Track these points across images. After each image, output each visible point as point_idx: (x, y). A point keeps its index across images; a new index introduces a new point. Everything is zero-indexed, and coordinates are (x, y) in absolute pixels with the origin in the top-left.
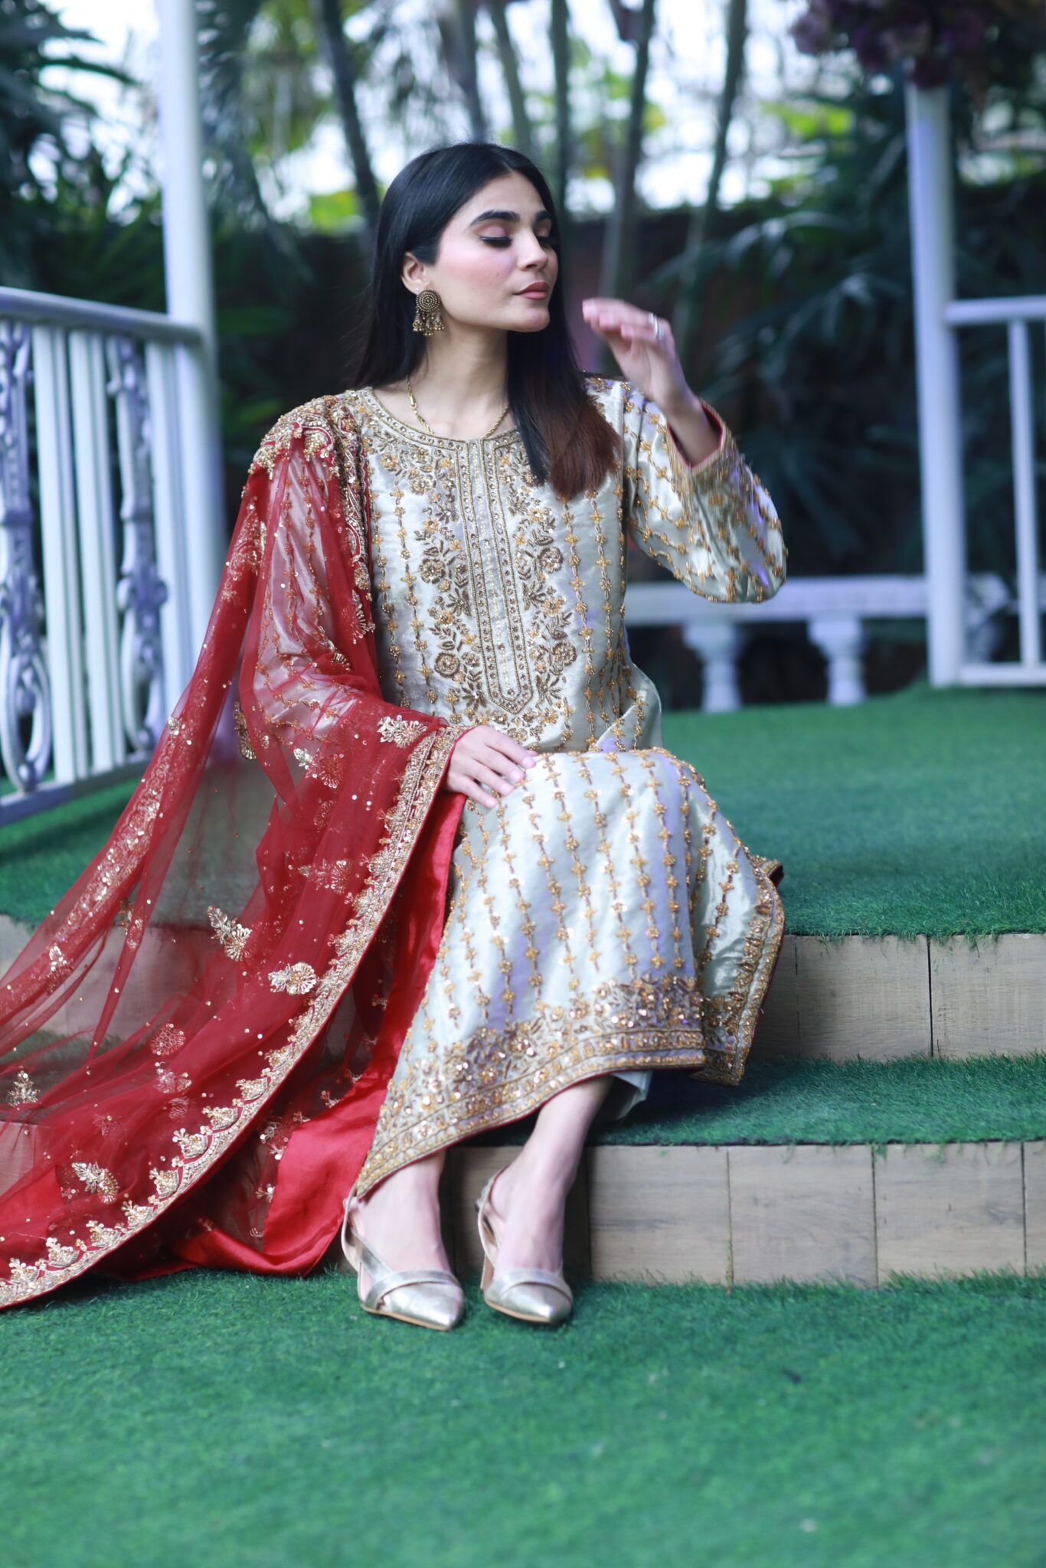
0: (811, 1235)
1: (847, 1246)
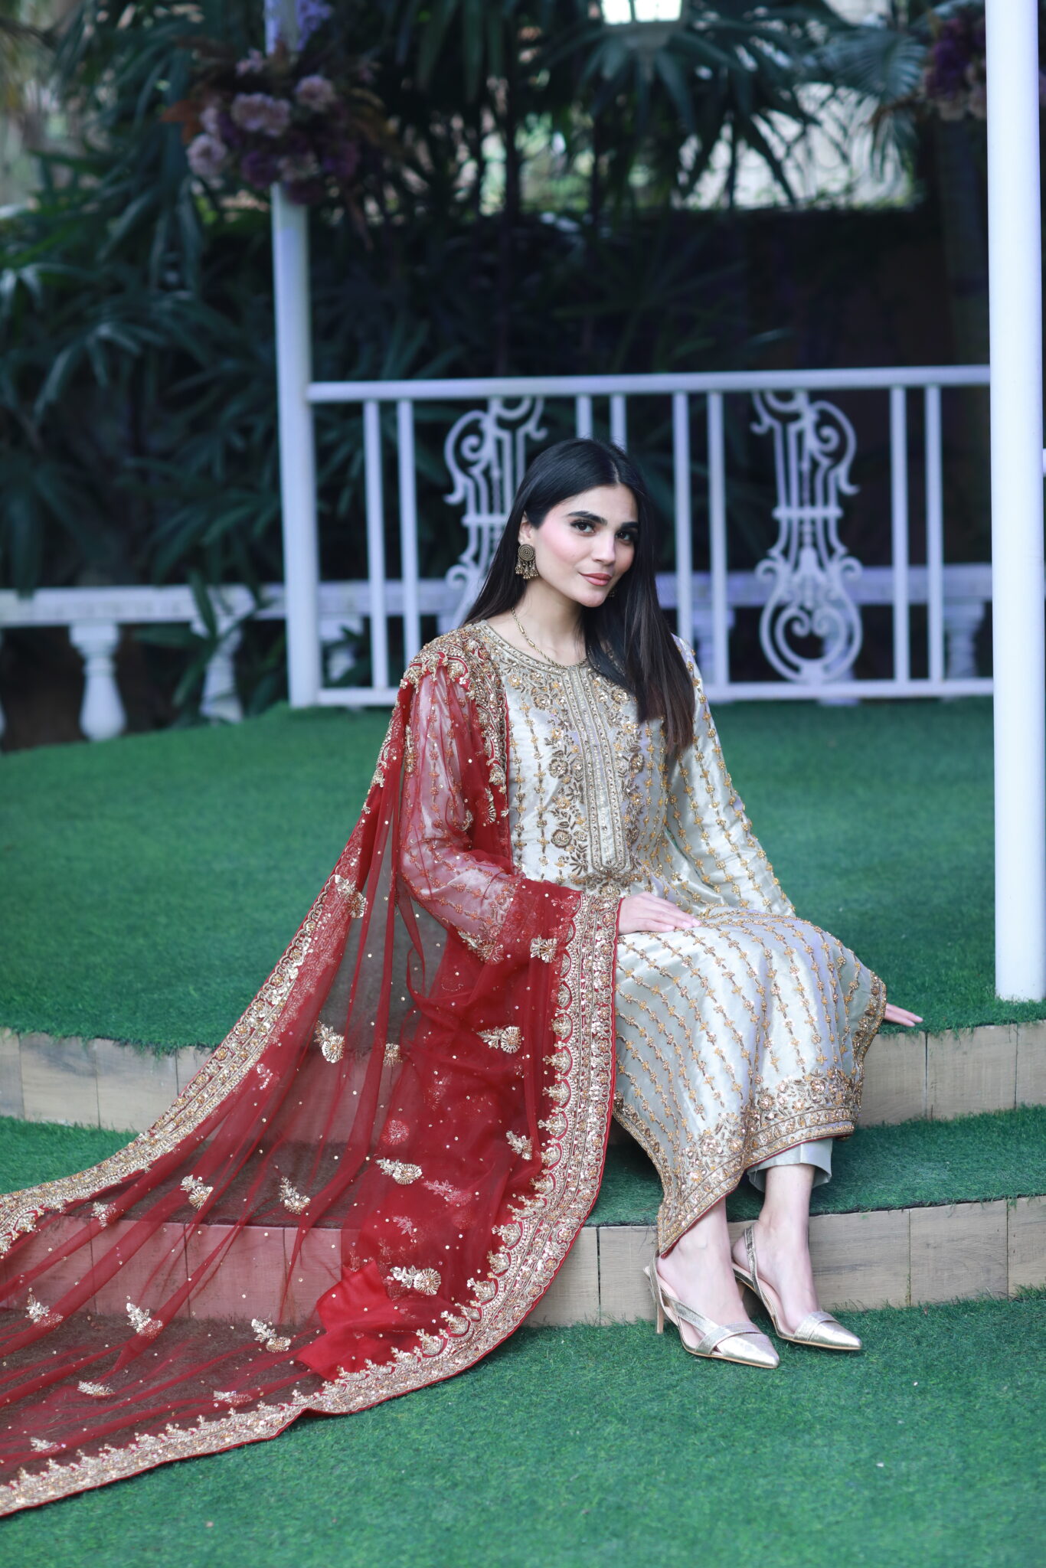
0: (965, 1265)
1: (988, 1271)
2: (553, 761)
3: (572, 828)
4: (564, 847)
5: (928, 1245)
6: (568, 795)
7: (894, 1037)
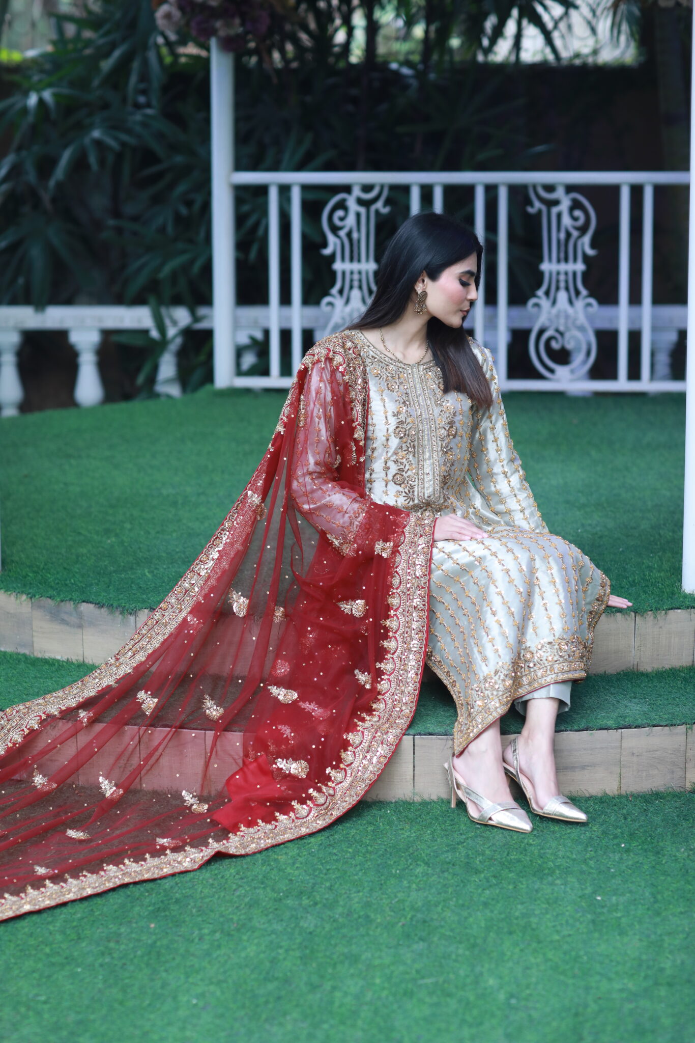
0: (658, 769)
1: (673, 772)
2: (397, 427)
3: (406, 473)
4: (400, 485)
5: (633, 754)
6: (405, 451)
7: (614, 615)
